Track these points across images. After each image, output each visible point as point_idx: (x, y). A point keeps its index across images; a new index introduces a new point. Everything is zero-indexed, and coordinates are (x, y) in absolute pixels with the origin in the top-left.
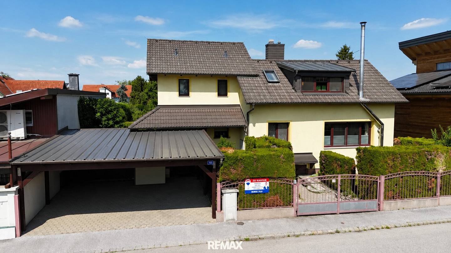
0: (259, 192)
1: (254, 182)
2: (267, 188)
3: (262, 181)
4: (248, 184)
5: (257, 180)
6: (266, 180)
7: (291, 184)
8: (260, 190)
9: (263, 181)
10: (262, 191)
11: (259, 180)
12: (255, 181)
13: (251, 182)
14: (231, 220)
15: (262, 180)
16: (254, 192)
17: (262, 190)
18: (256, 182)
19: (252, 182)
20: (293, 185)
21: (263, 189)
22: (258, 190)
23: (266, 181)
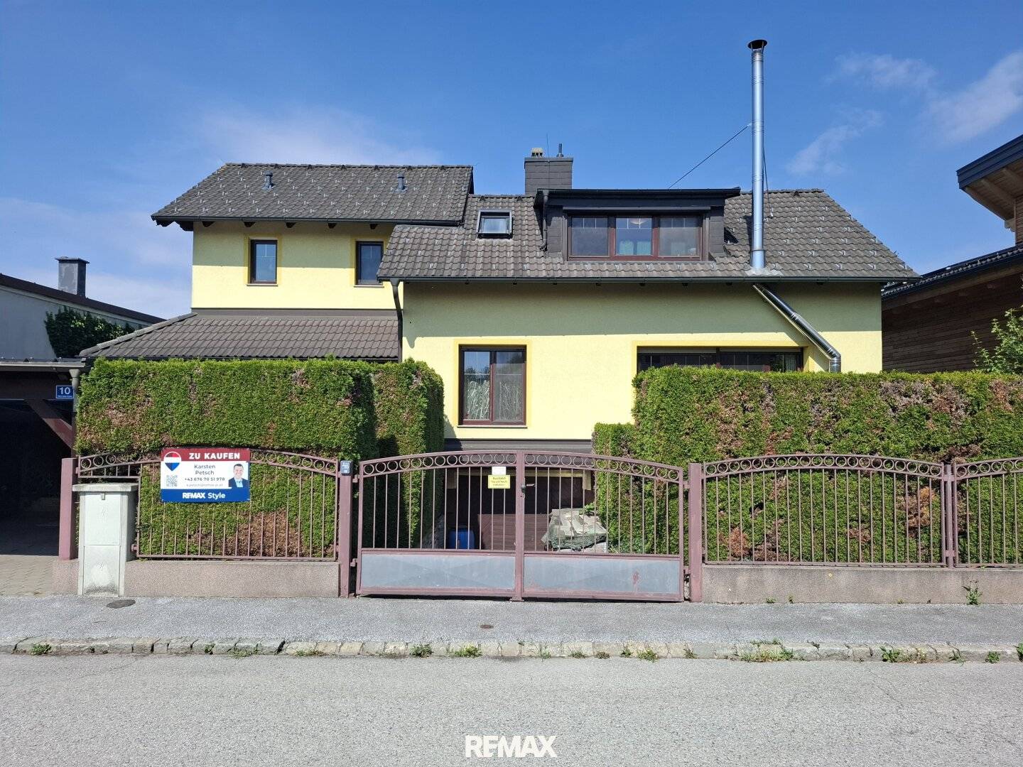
0: (211, 496)
1: (195, 460)
2: (240, 485)
3: (222, 460)
4: (172, 466)
5: (206, 456)
6: (237, 456)
7: (334, 477)
8: (217, 491)
9: (227, 459)
10: (223, 496)
11: (213, 454)
12: (198, 456)
13: (183, 460)
14: (106, 589)
15: (225, 455)
16: (196, 496)
17: (223, 491)
18: (202, 459)
19: (186, 458)
20: (339, 479)
21: (226, 486)
22: (207, 491)
23: (237, 460)
